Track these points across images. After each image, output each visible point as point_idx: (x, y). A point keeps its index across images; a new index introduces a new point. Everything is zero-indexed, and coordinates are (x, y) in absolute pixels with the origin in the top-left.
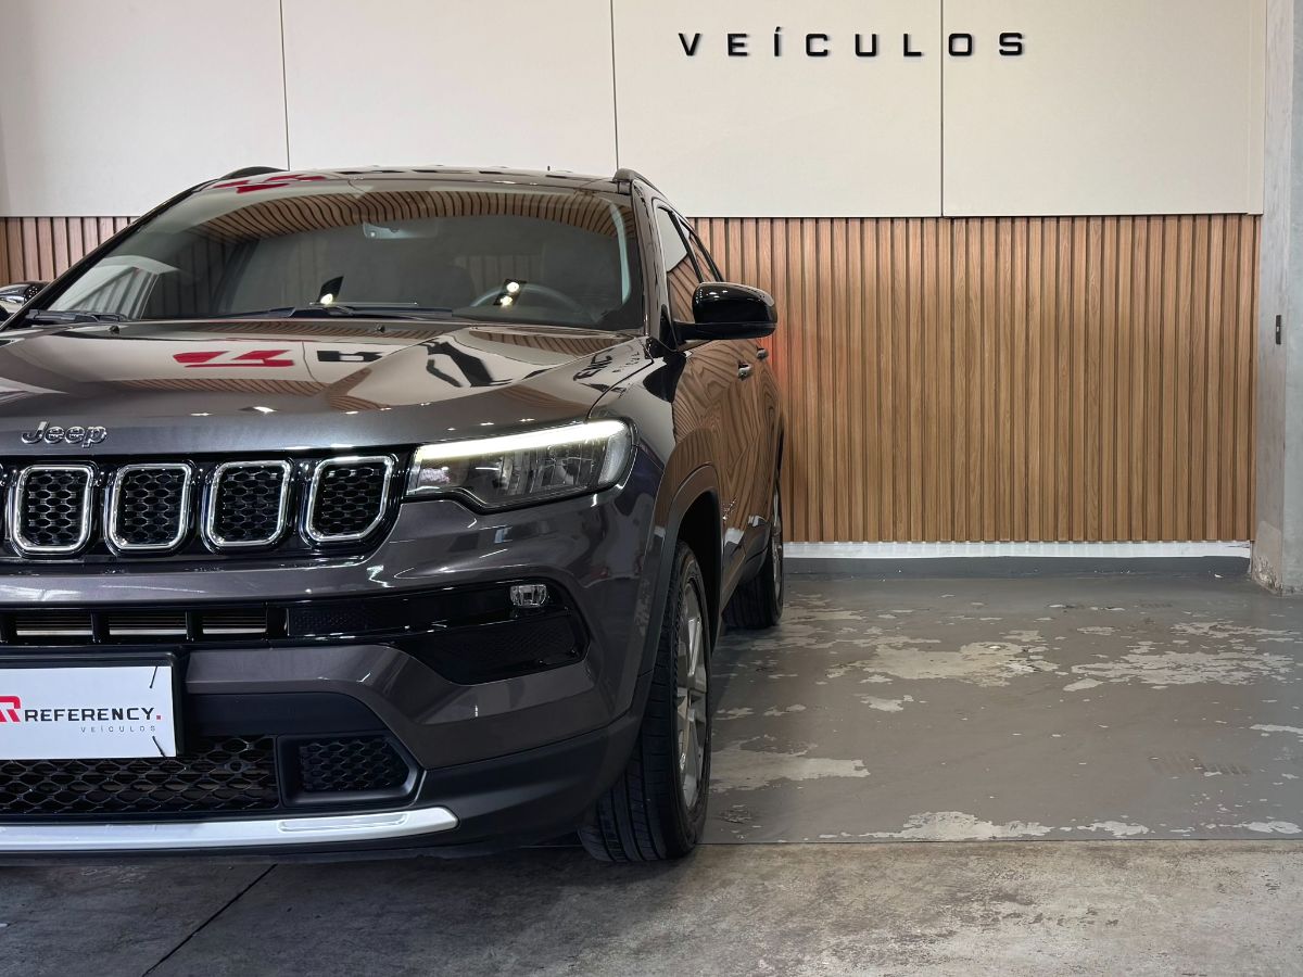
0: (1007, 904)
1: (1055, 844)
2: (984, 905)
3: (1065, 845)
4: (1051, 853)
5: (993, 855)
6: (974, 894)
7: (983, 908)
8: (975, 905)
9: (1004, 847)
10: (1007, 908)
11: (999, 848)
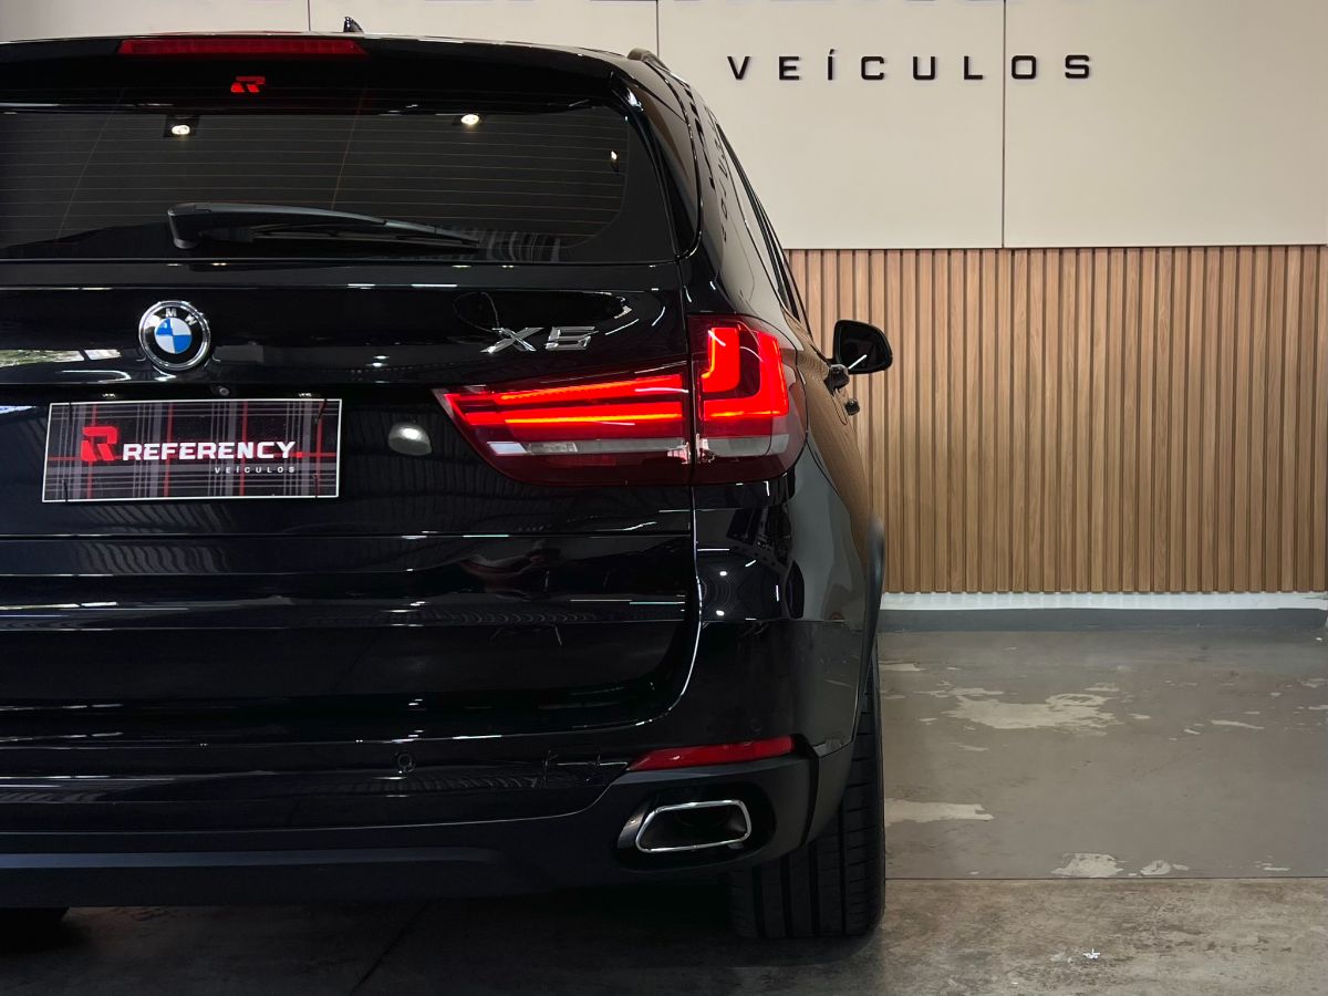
0: (1175, 933)
1: (1207, 882)
2: (1153, 934)
3: (1216, 882)
4: (1205, 889)
5: (1147, 891)
6: (1140, 925)
7: (1152, 937)
8: (1144, 933)
9: (1155, 884)
10: (1175, 936)
11: (1150, 885)
